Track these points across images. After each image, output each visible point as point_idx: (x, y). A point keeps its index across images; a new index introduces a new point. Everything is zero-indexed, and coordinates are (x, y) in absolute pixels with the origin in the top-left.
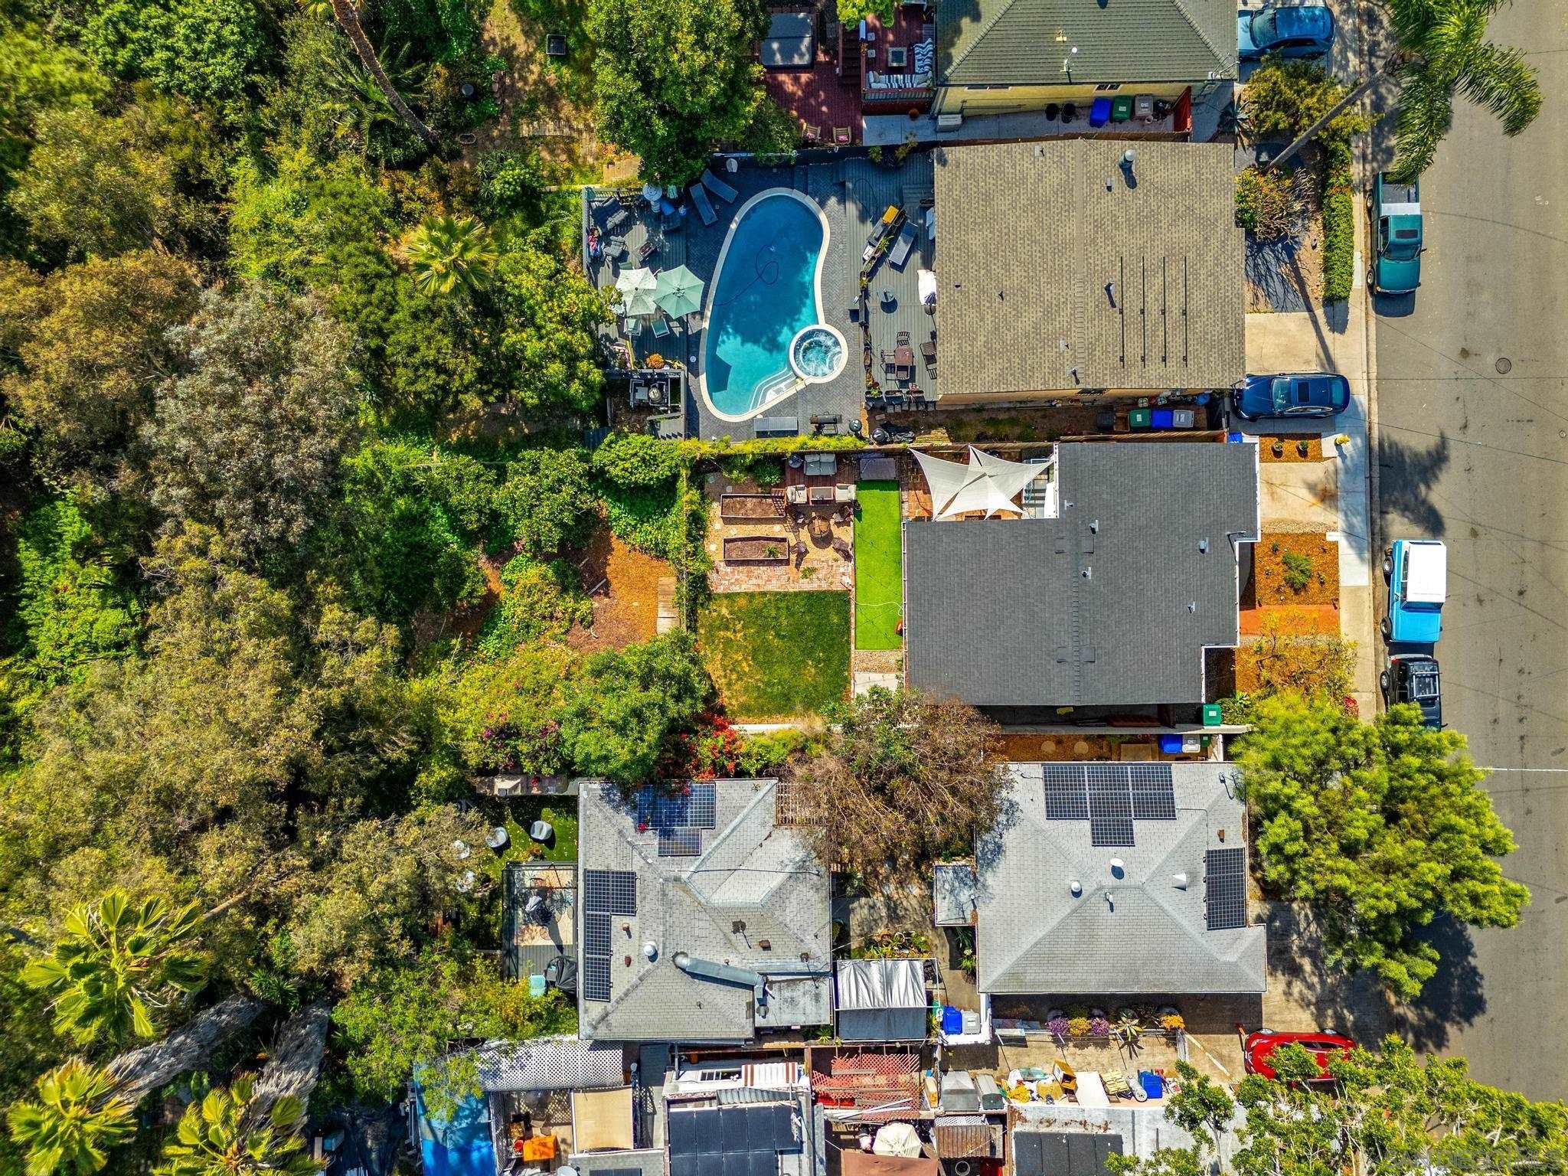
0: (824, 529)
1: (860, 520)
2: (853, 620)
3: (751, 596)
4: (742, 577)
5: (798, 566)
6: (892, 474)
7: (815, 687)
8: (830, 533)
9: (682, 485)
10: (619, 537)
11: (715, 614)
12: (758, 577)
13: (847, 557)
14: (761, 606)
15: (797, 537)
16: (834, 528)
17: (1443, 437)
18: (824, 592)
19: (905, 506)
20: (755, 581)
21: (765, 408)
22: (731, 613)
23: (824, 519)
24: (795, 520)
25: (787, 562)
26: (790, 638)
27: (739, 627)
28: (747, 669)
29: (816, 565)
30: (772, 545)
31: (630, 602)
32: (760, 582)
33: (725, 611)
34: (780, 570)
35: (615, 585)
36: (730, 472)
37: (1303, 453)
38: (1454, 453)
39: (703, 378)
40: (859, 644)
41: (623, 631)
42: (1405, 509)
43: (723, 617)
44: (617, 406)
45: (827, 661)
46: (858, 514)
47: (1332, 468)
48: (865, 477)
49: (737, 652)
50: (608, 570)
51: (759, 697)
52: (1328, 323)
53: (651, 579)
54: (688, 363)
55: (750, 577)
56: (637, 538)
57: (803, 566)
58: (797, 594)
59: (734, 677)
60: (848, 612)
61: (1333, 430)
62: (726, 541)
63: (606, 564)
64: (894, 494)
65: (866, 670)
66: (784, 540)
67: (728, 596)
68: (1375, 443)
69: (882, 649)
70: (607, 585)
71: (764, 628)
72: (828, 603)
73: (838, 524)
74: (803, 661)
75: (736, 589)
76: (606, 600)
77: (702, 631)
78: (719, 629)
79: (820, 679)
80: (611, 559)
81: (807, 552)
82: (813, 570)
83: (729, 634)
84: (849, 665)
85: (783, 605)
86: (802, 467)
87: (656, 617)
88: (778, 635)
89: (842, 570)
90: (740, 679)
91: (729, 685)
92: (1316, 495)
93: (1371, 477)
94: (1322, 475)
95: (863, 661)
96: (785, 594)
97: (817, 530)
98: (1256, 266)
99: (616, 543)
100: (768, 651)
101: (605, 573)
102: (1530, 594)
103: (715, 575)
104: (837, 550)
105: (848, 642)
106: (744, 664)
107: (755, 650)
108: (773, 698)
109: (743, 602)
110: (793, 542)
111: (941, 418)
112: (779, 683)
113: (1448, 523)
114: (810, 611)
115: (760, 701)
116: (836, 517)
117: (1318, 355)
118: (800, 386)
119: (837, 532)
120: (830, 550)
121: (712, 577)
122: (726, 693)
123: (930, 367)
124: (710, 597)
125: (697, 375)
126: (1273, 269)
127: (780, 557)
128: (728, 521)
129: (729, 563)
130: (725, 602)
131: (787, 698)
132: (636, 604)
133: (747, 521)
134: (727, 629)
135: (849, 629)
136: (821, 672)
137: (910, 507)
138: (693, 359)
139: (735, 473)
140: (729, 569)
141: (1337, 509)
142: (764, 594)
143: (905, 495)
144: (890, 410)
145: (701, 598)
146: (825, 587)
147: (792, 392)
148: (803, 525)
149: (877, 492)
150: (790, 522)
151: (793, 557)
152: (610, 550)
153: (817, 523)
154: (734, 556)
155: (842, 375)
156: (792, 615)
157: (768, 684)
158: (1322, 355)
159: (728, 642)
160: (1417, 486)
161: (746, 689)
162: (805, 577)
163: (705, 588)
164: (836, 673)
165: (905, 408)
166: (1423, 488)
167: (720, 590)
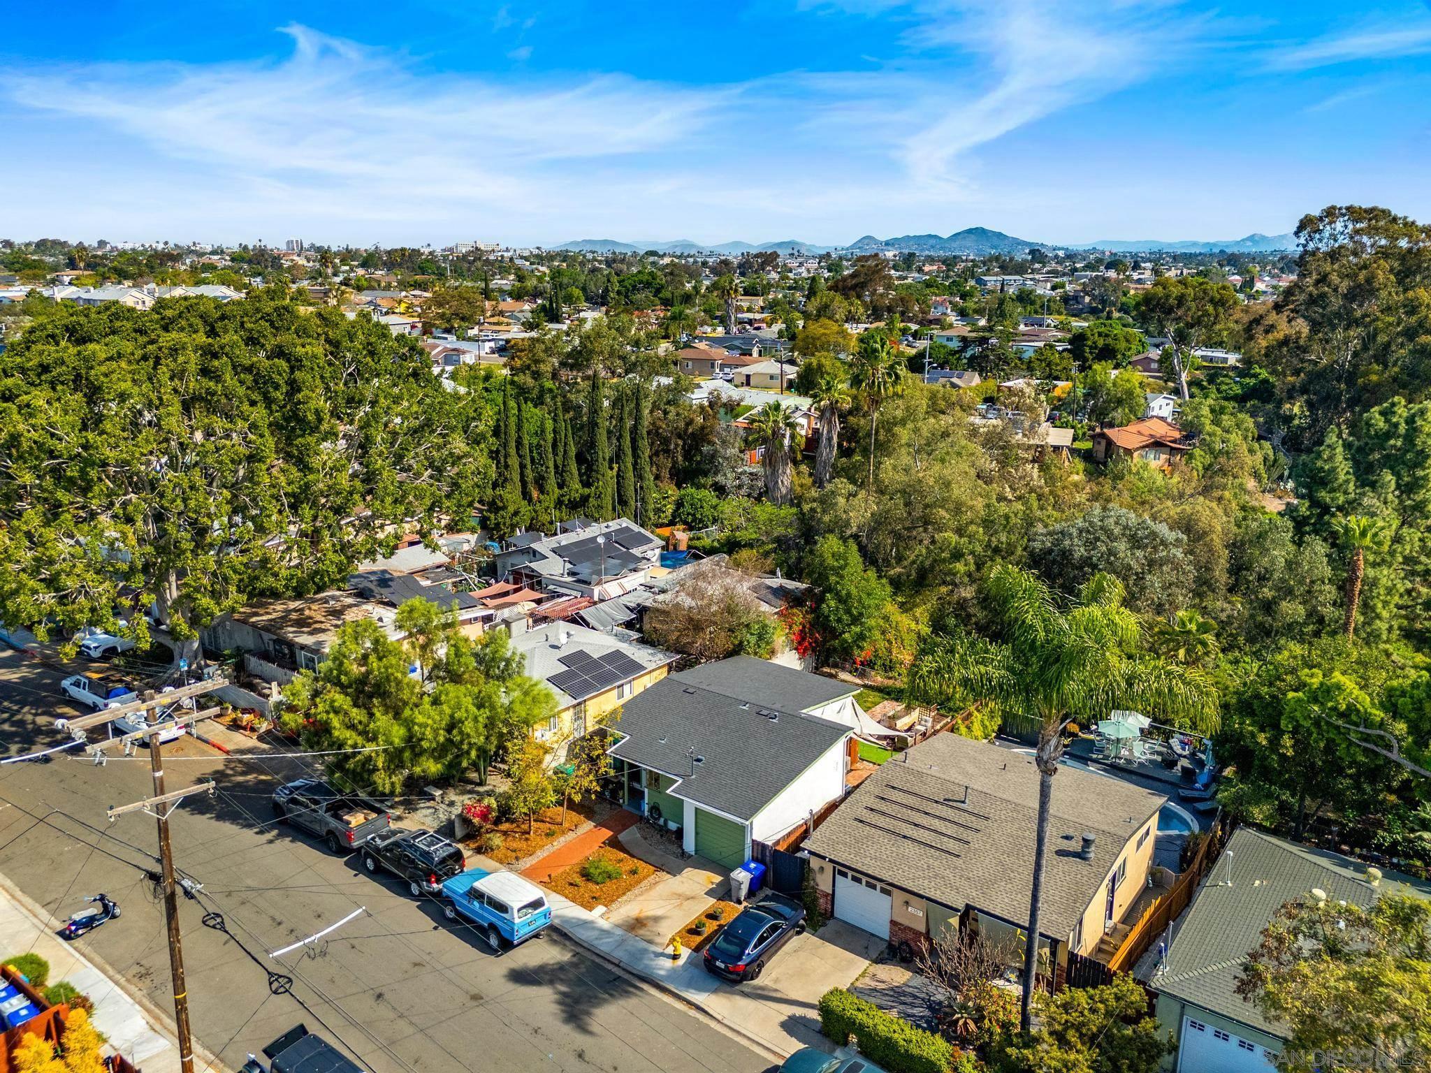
17: (591, 1033)
37: (694, 931)
38: (567, 1032)
42: (561, 967)
47: (658, 940)
52: (803, 1018)
61: (690, 962)
68: (645, 986)
92: (648, 918)
93: (618, 966)
94: (660, 930)
98: (915, 997)
102: (371, 1001)
113: (511, 986)
117: (776, 990)
126: (901, 1007)
141: (618, 926)
158: (774, 994)
160: (569, 986)
166: (563, 988)
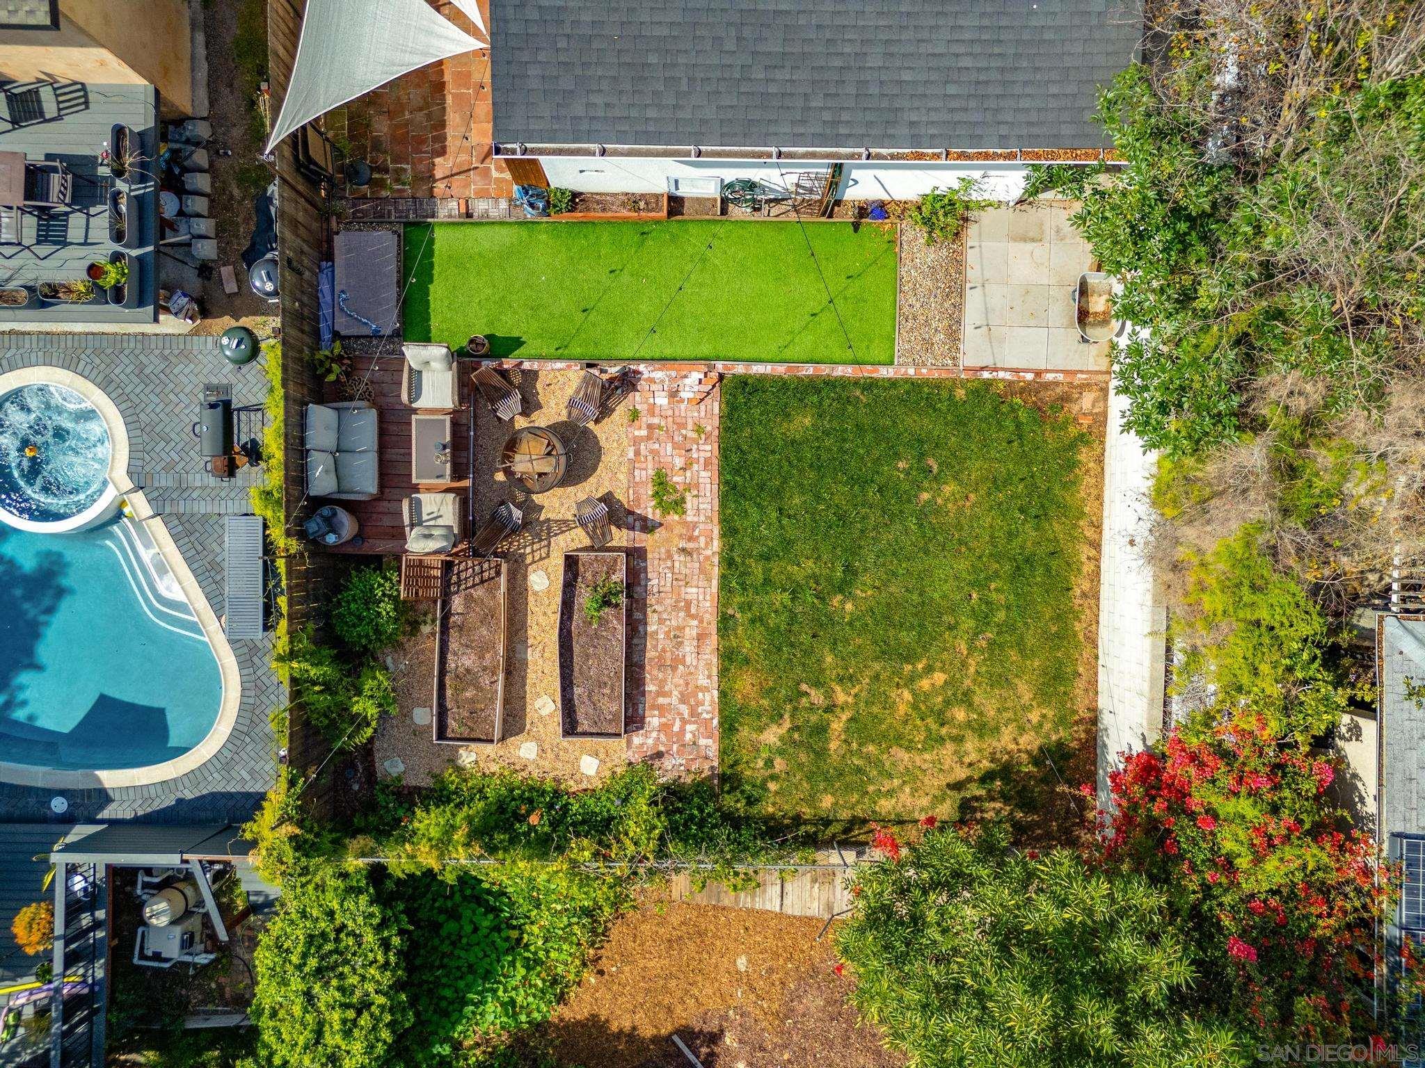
0: (539, 447)
1: (517, 343)
2: (809, 370)
3: (729, 659)
4: (674, 683)
5: (647, 526)
6: (384, 242)
7: (997, 484)
8: (554, 428)
9: (397, 861)
10: (561, 999)
11: (779, 765)
12: (677, 638)
13: (627, 382)
14: (759, 632)
15: (565, 526)
16: (541, 419)
18: (724, 453)
19: (480, 207)
20: (688, 648)
21: (200, 602)
22: (777, 717)
23: (512, 445)
24: (516, 530)
25: (635, 555)
26: (854, 550)
27: (817, 696)
28: (939, 678)
29: (645, 473)
30: (585, 599)
31: (737, 978)
32: (691, 632)
33: (772, 736)
34: (657, 577)
35: (687, 1014)
36: (361, 722)
39: (110, 778)
40: (878, 353)
41: (813, 1002)
43: (787, 740)
44: (208, 997)
45: (920, 444)
46: (499, 346)
48: (390, 323)
49: (889, 706)
50: (647, 1032)
51: (1020, 645)
53: (675, 920)
54: (68, 820)
55: (678, 661)
56: (562, 958)
57: (649, 509)
58: (729, 530)
59: (960, 714)
60: (782, 385)
62: (570, 728)
63: (631, 1037)
64: (443, 240)
65: (954, 335)
66: (571, 563)
67: (729, 726)
69: (896, 284)
70: (688, 1034)
71: (823, 624)
72: (757, 442)
73: (529, 405)
74: (921, 516)
75: (709, 701)
76: (729, 1039)
77: (827, 802)
78: (821, 754)
79: (976, 468)
80: (622, 1022)
81: (607, 499)
82: (661, 483)
83: (837, 726)
84: (938, 385)
85: (758, 570)
86: (352, 507)
87: (780, 916)
88: (843, 587)
89: (662, 400)
90: (966, 699)
91: (982, 729)
95: (928, 345)
96: (728, 562)
97: (546, 466)
99: (577, 1009)
100: (887, 615)
101: (655, 1040)
103: (668, 763)
104: (605, 411)
105: (870, 385)
106: (925, 684)
107: (885, 653)
108: (1024, 606)
109: (746, 684)
110: (578, 538)
111: (231, 103)
112: (981, 585)
114: (778, 494)
115: (1030, 641)
116: (509, 409)
118: (139, 505)
119: (553, 410)
120: (602, 432)
121: (673, 768)
122: (1006, 740)
123: (50, 108)
124: (729, 780)
125: (103, 797)
127: (620, 576)
128: (514, 722)
129: (634, 721)
130: (744, 732)
131: (1022, 566)
132: (742, 963)
133: (514, 669)
134: (821, 730)
135: (831, 383)
136: (954, 466)
137: (483, 194)
138: (59, 805)
139: (364, 706)
140: (653, 721)
142: (725, 622)
143: (448, 209)
144: (207, 250)
145: (731, 802)
146: (708, 450)
147: (158, 527)
148: (531, 509)
149: (437, 292)
150: (525, 545)
151: (620, 537)
152: (595, 1025)
153: (521, 465)
154: (615, 706)
155: (105, 385)
156: (788, 544)
157: (983, 619)
159: (860, 728)
161: (1000, 680)
162: (679, 504)
163: (705, 790)
164: (961, 423)
165: (200, 205)
167: (710, 745)
